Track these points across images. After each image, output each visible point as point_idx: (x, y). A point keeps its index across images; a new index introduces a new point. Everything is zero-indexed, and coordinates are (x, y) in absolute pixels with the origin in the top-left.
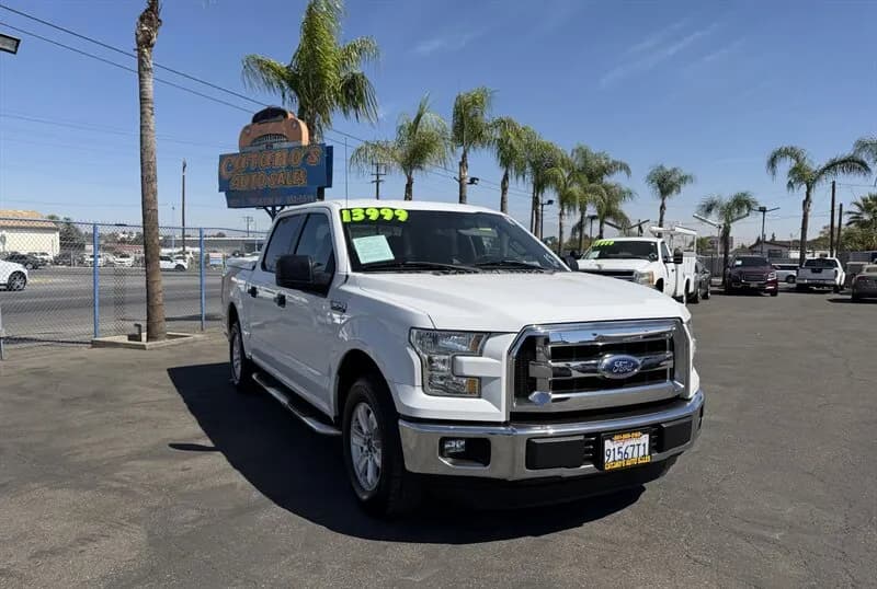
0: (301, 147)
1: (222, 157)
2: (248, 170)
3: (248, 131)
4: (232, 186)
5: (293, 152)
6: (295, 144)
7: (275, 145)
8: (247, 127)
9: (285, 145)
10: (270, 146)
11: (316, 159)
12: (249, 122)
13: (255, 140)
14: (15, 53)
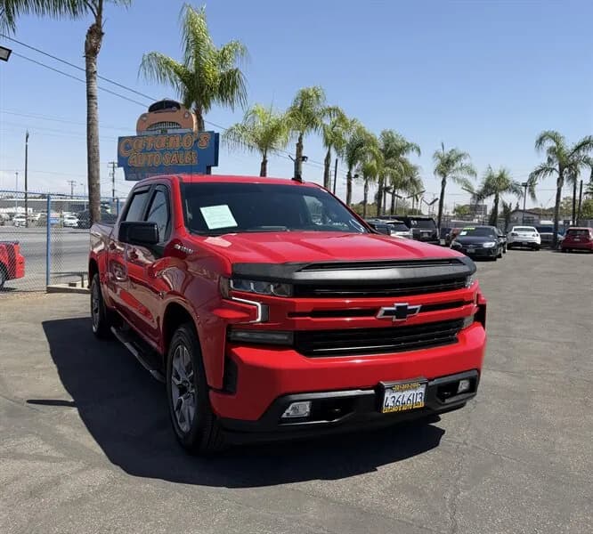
0: (192, 133)
1: (121, 139)
2: (144, 150)
3: (145, 118)
4: (130, 163)
5: (185, 137)
6: (189, 130)
7: (170, 131)
8: (144, 115)
9: (179, 131)
10: (164, 132)
11: (205, 144)
12: (147, 111)
13: (151, 126)
14: (6, 60)
